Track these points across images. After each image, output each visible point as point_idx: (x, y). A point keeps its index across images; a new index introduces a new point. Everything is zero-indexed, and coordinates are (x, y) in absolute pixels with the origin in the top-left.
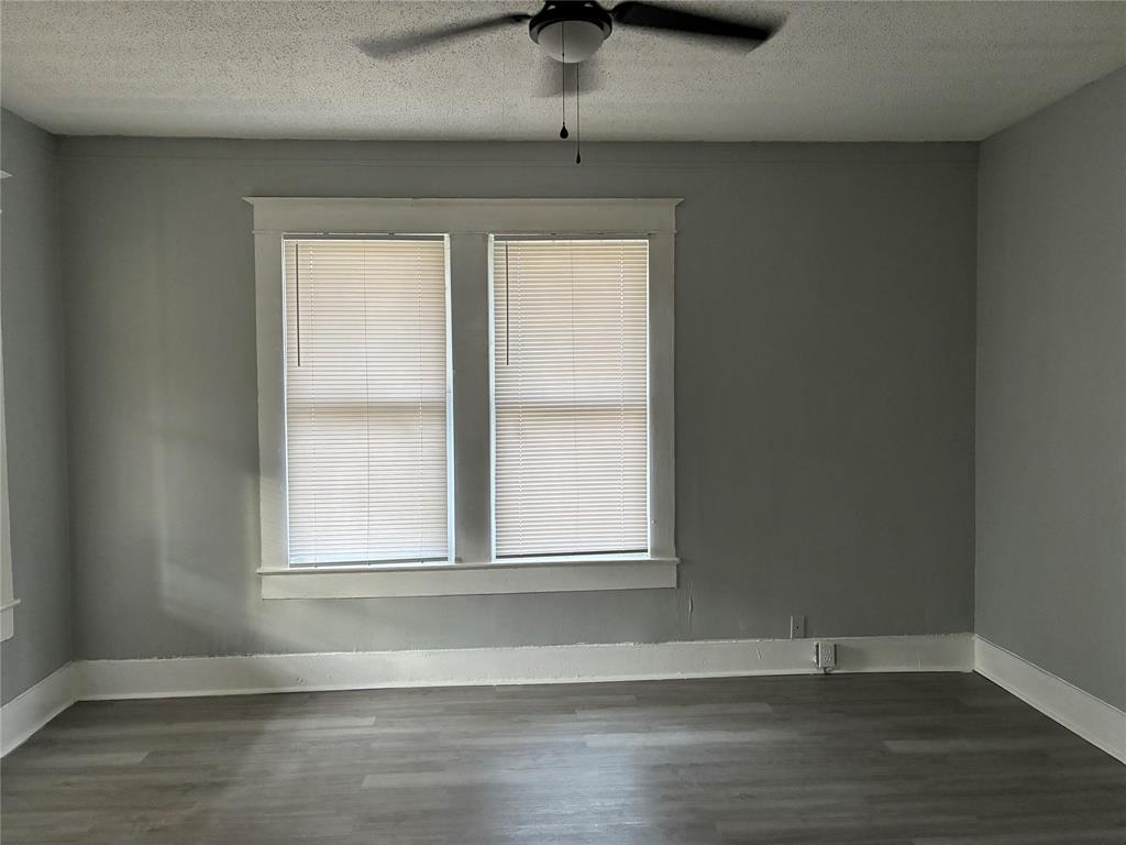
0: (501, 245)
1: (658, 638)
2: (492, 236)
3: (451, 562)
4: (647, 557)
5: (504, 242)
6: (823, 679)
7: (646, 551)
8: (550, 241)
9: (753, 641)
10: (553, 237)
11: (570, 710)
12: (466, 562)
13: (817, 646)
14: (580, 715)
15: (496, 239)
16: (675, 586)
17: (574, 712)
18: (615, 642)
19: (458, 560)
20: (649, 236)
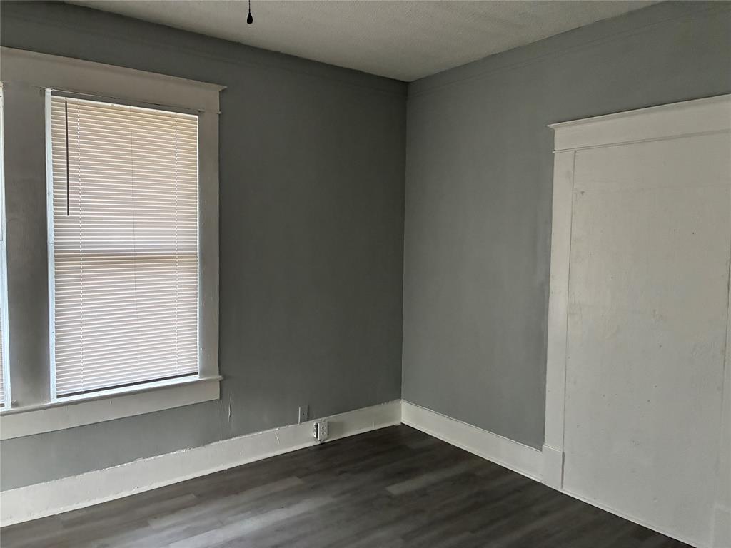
0: (61, 101)
1: (204, 441)
2: (49, 91)
3: (8, 408)
4: (196, 378)
5: (64, 98)
6: (320, 449)
7: (197, 373)
8: (110, 104)
9: (274, 430)
10: (113, 100)
11: (143, 522)
12: (23, 405)
13: (317, 426)
14: (155, 525)
15: (53, 94)
16: (218, 397)
17: (147, 525)
18: (169, 452)
19: (14, 404)
20: (199, 113)
